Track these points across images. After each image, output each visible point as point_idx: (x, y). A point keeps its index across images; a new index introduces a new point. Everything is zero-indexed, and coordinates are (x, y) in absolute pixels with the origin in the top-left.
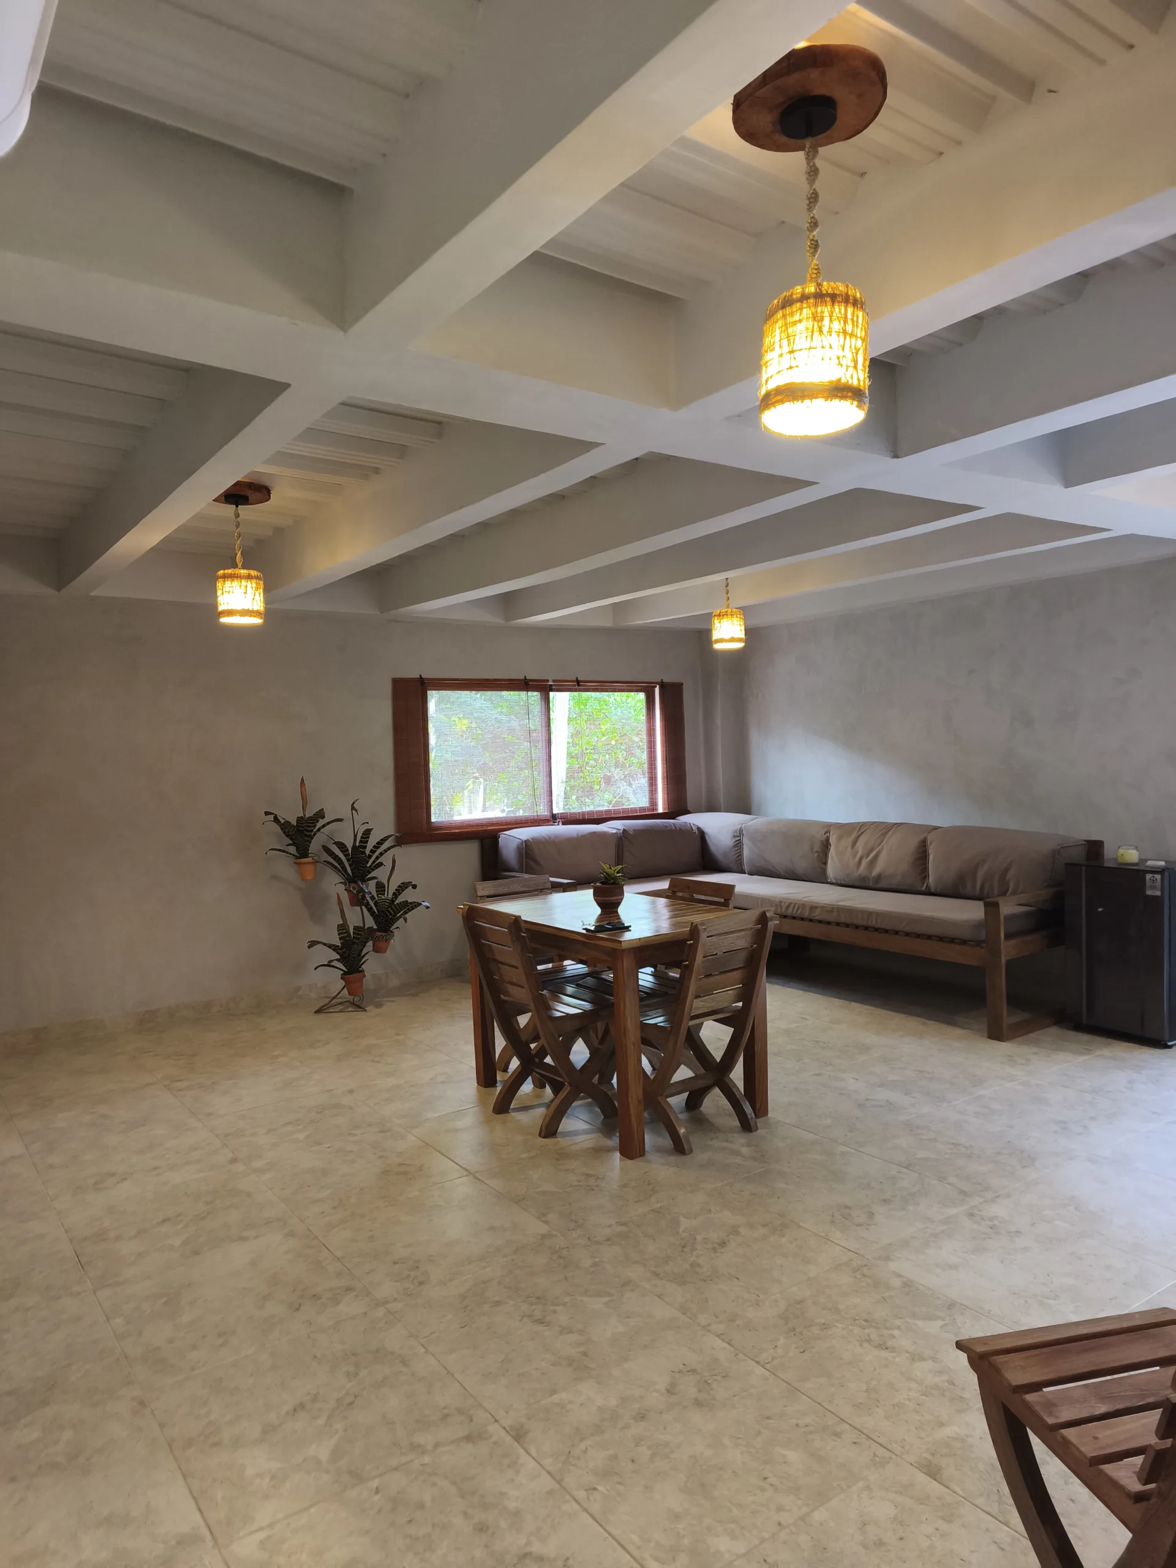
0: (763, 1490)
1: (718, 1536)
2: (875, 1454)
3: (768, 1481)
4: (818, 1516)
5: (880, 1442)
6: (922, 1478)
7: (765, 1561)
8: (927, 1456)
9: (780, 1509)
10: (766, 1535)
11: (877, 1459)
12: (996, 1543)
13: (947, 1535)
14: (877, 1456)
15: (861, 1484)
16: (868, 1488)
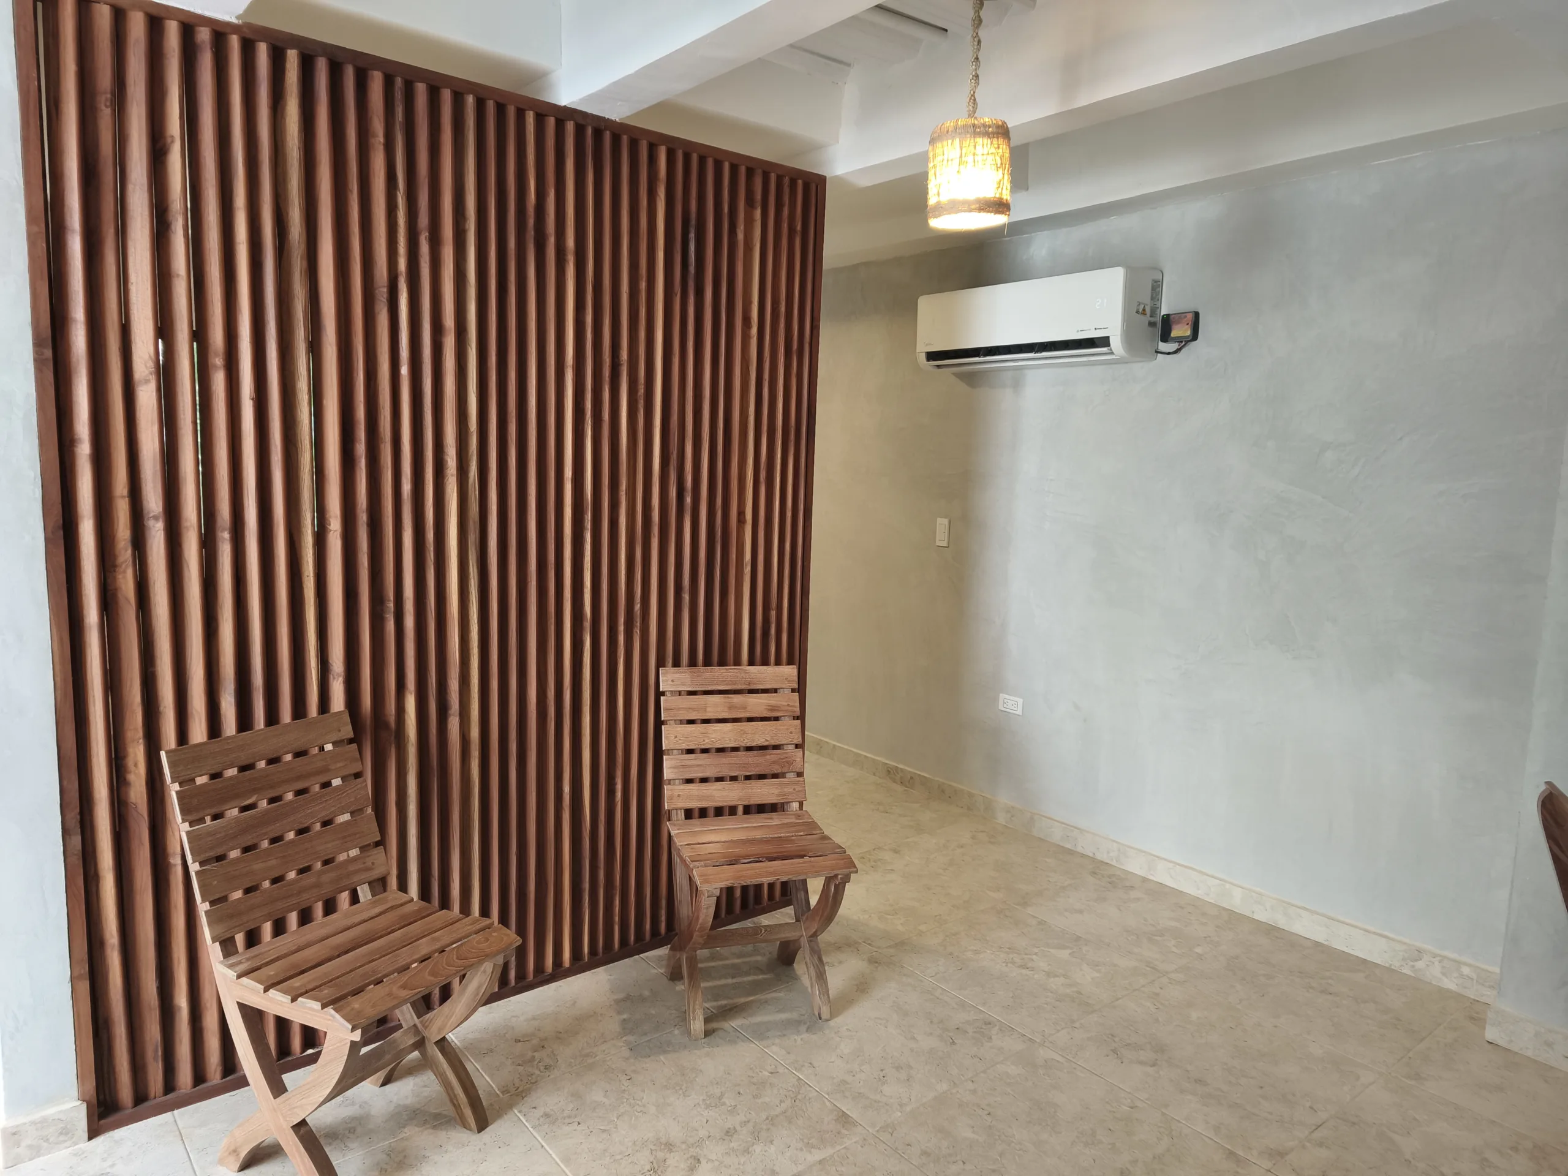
0: (989, 1105)
1: (1018, 1074)
2: (892, 1135)
3: (987, 1112)
4: (944, 1087)
5: (884, 1145)
6: (853, 1114)
7: (981, 1059)
8: (844, 1132)
9: (974, 1092)
10: (982, 1075)
11: (890, 1130)
12: (814, 1067)
13: (848, 1072)
14: (890, 1133)
15: (908, 1109)
16: (901, 1105)
